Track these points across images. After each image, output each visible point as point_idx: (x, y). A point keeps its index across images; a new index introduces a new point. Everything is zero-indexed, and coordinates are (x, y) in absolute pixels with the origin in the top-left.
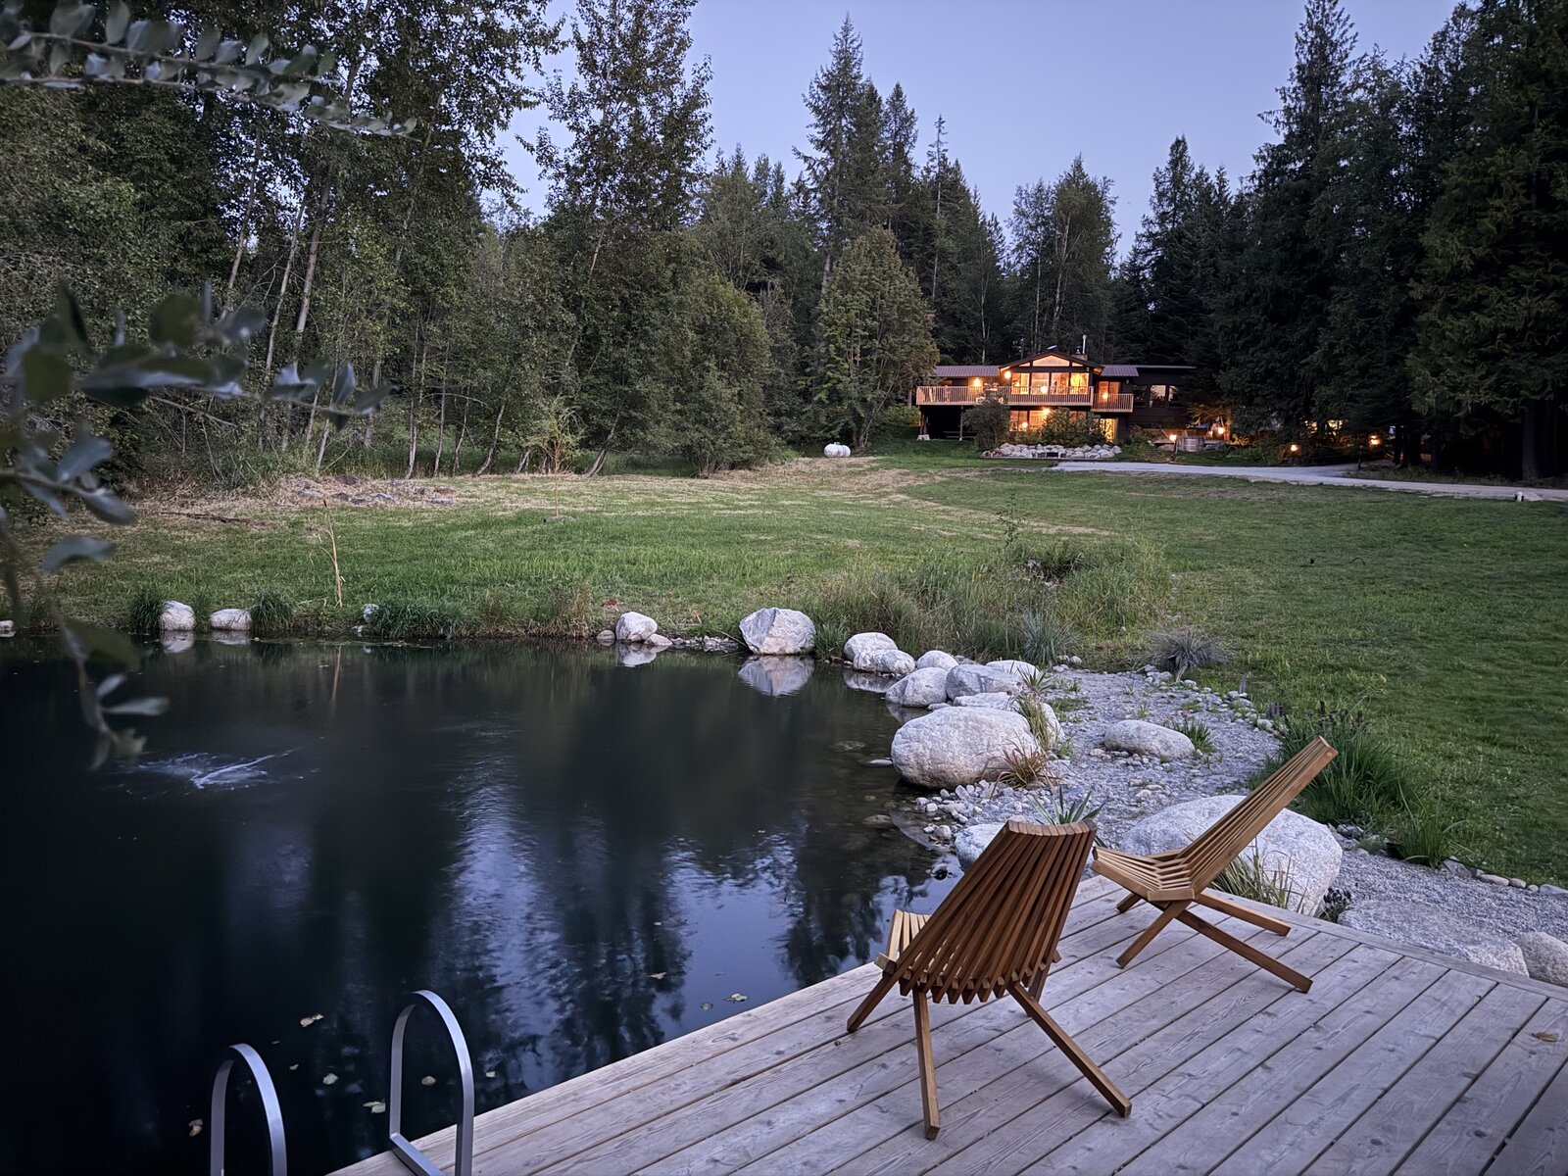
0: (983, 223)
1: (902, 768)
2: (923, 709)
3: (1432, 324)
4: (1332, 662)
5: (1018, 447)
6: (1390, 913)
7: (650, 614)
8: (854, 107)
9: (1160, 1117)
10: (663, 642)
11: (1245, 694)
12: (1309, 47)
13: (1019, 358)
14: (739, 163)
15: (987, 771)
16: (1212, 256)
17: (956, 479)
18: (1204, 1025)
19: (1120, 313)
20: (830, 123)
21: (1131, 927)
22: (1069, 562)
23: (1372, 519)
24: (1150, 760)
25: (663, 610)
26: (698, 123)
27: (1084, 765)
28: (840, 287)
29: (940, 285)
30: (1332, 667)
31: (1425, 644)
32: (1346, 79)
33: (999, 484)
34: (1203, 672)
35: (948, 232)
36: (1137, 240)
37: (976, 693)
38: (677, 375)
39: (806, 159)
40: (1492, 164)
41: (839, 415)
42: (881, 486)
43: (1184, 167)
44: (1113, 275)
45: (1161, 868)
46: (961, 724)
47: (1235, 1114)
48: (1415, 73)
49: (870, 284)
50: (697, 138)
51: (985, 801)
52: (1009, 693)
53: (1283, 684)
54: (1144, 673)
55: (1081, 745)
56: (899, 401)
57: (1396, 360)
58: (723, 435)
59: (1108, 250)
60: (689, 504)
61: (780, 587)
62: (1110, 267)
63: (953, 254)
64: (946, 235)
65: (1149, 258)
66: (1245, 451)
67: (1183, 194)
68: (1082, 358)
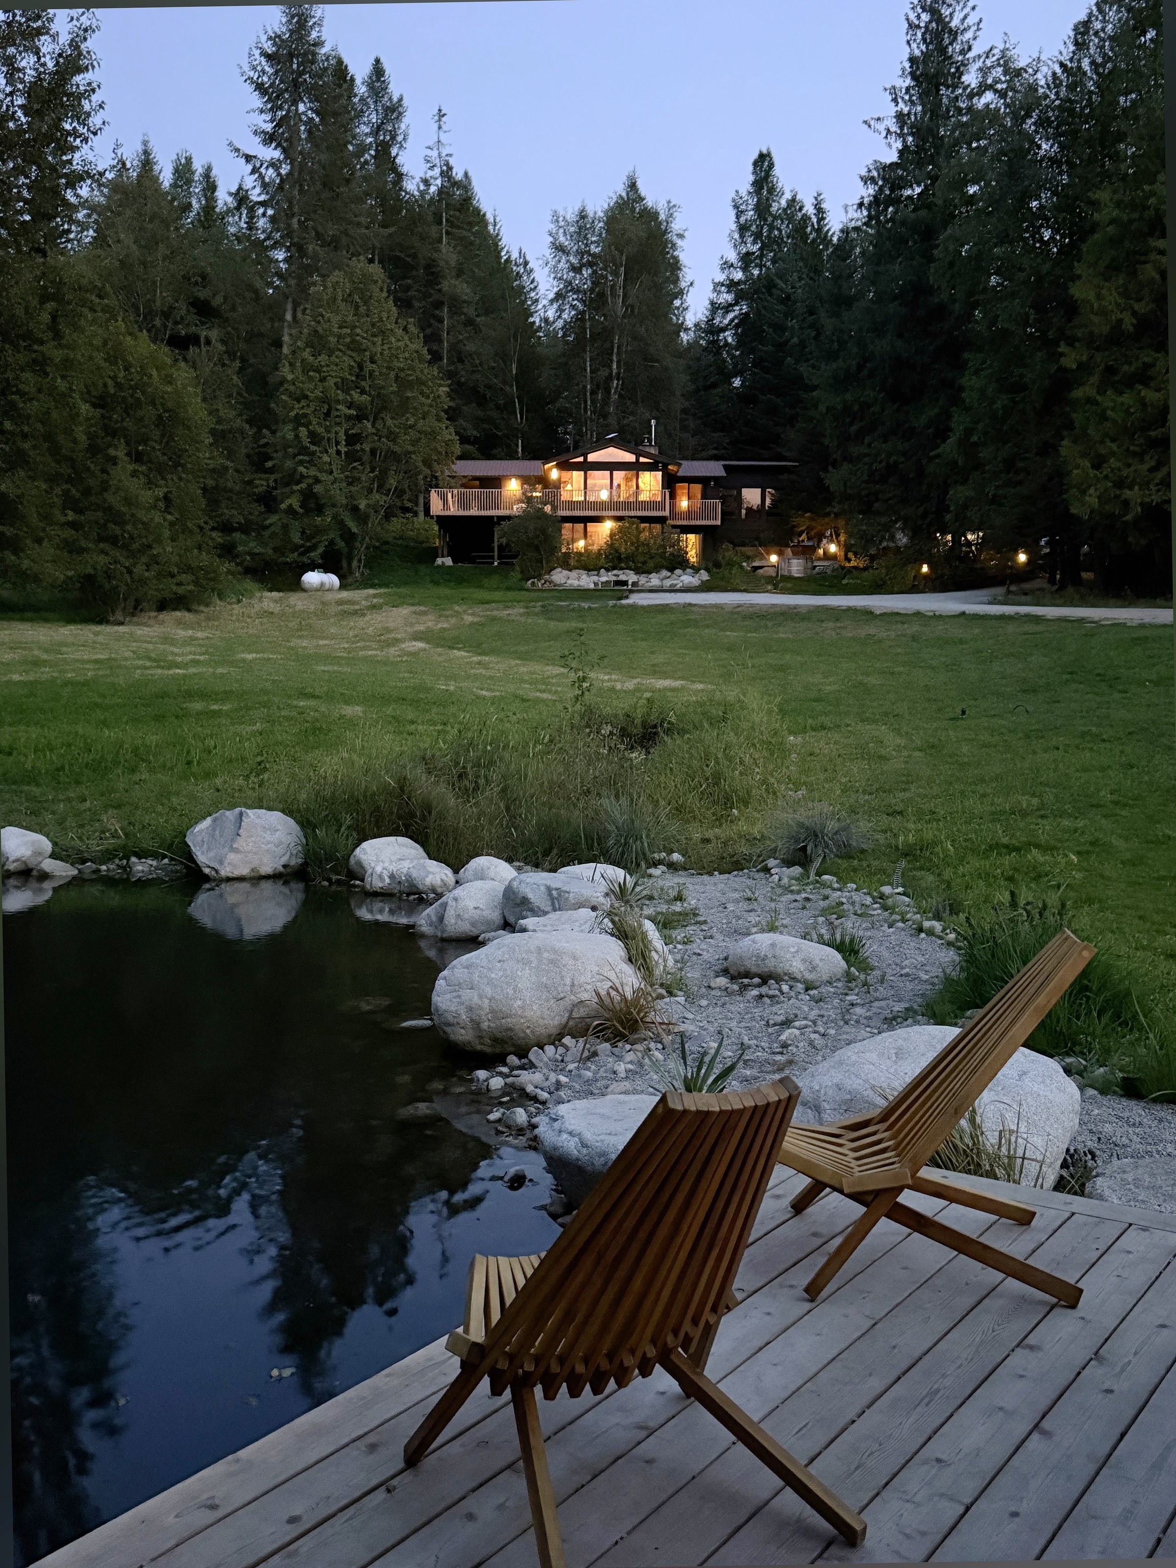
0: (508, 261)
1: (448, 1030)
2: (472, 942)
3: (1090, 401)
4: (1005, 840)
5: (574, 574)
6: (1153, 1175)
7: (39, 829)
8: (315, 86)
9: (908, 1536)
10: (62, 870)
11: (900, 890)
12: (923, 34)
13: (567, 450)
14: (147, 162)
15: (571, 1023)
16: (811, 313)
17: (494, 619)
18: (944, 1376)
19: (697, 390)
20: (281, 108)
21: (815, 1234)
22: (655, 726)
23: (1031, 655)
24: (791, 987)
25: (61, 823)
26: (80, 96)
27: (704, 1003)
28: (309, 344)
29: (453, 347)
30: (1006, 846)
31: (1118, 811)
32: (971, 78)
33: (552, 624)
34: (844, 864)
35: (460, 273)
36: (715, 290)
37: (545, 913)
38: (65, 470)
39: (248, 158)
40: (1153, 194)
41: (319, 531)
42: (388, 630)
43: (772, 190)
44: (685, 337)
45: (853, 1140)
46: (533, 958)
47: (1015, 1514)
48: (1054, 74)
49: (353, 341)
50: (82, 117)
51: (571, 1066)
52: (594, 909)
53: (948, 873)
54: (767, 870)
55: (697, 975)
56: (406, 510)
57: (1048, 449)
58: (144, 559)
59: (677, 303)
60: (97, 661)
61: (247, 777)
62: (681, 327)
63: (469, 303)
64: (458, 276)
65: (731, 315)
66: (865, 574)
67: (772, 228)
68: (652, 451)
